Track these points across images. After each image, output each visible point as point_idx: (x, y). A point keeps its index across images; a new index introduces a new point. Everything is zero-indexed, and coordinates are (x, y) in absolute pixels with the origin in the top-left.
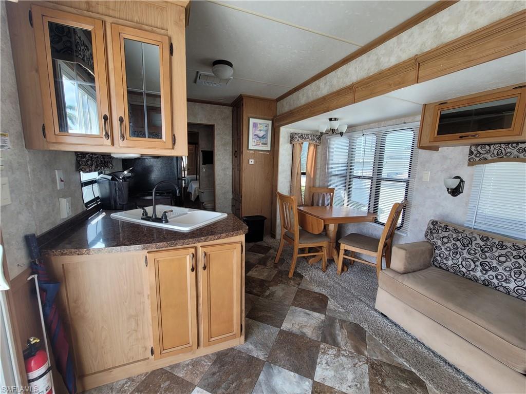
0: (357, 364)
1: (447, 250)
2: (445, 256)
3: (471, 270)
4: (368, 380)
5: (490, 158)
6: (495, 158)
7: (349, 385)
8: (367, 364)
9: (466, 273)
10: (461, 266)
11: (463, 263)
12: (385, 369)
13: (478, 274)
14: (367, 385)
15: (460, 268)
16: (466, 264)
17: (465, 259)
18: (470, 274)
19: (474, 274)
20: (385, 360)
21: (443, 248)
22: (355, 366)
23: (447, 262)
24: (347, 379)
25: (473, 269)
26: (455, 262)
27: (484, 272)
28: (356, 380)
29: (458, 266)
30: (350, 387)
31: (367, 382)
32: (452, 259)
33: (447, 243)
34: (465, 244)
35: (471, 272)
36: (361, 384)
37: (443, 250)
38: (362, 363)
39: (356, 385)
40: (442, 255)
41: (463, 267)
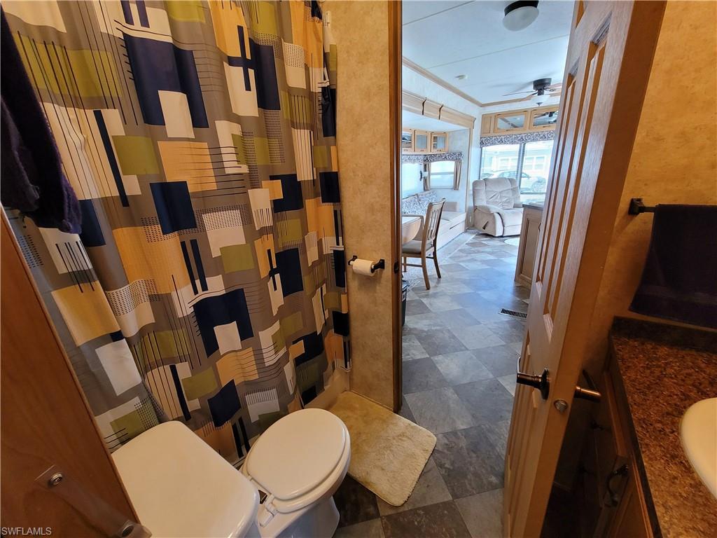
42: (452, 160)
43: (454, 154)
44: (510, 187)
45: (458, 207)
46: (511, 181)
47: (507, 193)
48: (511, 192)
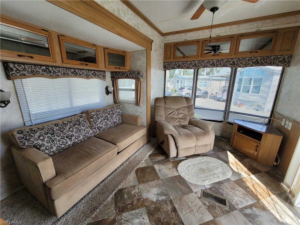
0: (125, 220)
1: (48, 143)
2: (50, 147)
3: (66, 143)
4: (133, 211)
5: (27, 74)
6: (31, 74)
7: (143, 219)
8: (122, 214)
9: (65, 147)
10: (60, 146)
11: (60, 143)
12: (120, 205)
13: (69, 143)
14: (137, 211)
15: (61, 147)
16: (62, 143)
17: (59, 141)
18: (66, 146)
19: (68, 144)
20: (113, 206)
21: (45, 143)
22: (128, 221)
23: (53, 150)
24: (140, 221)
25: (66, 142)
26: (56, 146)
27: (71, 140)
28: (137, 217)
29: (59, 146)
30: (144, 219)
31: (134, 211)
32: (54, 145)
33: (44, 138)
34: (52, 133)
35: (66, 144)
36: (138, 214)
37: (46, 144)
38: (123, 217)
39: (140, 216)
40: (48, 148)
41: (62, 145)
42: (133, 78)
43: (134, 72)
44: (186, 105)
45: (140, 122)
46: (187, 99)
47: (183, 110)
48: (186, 110)
